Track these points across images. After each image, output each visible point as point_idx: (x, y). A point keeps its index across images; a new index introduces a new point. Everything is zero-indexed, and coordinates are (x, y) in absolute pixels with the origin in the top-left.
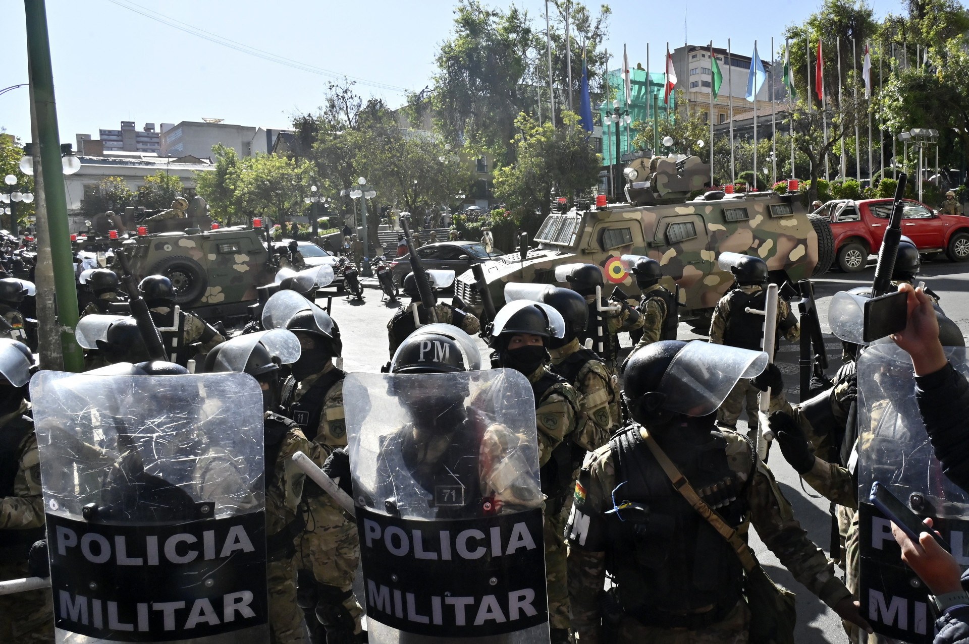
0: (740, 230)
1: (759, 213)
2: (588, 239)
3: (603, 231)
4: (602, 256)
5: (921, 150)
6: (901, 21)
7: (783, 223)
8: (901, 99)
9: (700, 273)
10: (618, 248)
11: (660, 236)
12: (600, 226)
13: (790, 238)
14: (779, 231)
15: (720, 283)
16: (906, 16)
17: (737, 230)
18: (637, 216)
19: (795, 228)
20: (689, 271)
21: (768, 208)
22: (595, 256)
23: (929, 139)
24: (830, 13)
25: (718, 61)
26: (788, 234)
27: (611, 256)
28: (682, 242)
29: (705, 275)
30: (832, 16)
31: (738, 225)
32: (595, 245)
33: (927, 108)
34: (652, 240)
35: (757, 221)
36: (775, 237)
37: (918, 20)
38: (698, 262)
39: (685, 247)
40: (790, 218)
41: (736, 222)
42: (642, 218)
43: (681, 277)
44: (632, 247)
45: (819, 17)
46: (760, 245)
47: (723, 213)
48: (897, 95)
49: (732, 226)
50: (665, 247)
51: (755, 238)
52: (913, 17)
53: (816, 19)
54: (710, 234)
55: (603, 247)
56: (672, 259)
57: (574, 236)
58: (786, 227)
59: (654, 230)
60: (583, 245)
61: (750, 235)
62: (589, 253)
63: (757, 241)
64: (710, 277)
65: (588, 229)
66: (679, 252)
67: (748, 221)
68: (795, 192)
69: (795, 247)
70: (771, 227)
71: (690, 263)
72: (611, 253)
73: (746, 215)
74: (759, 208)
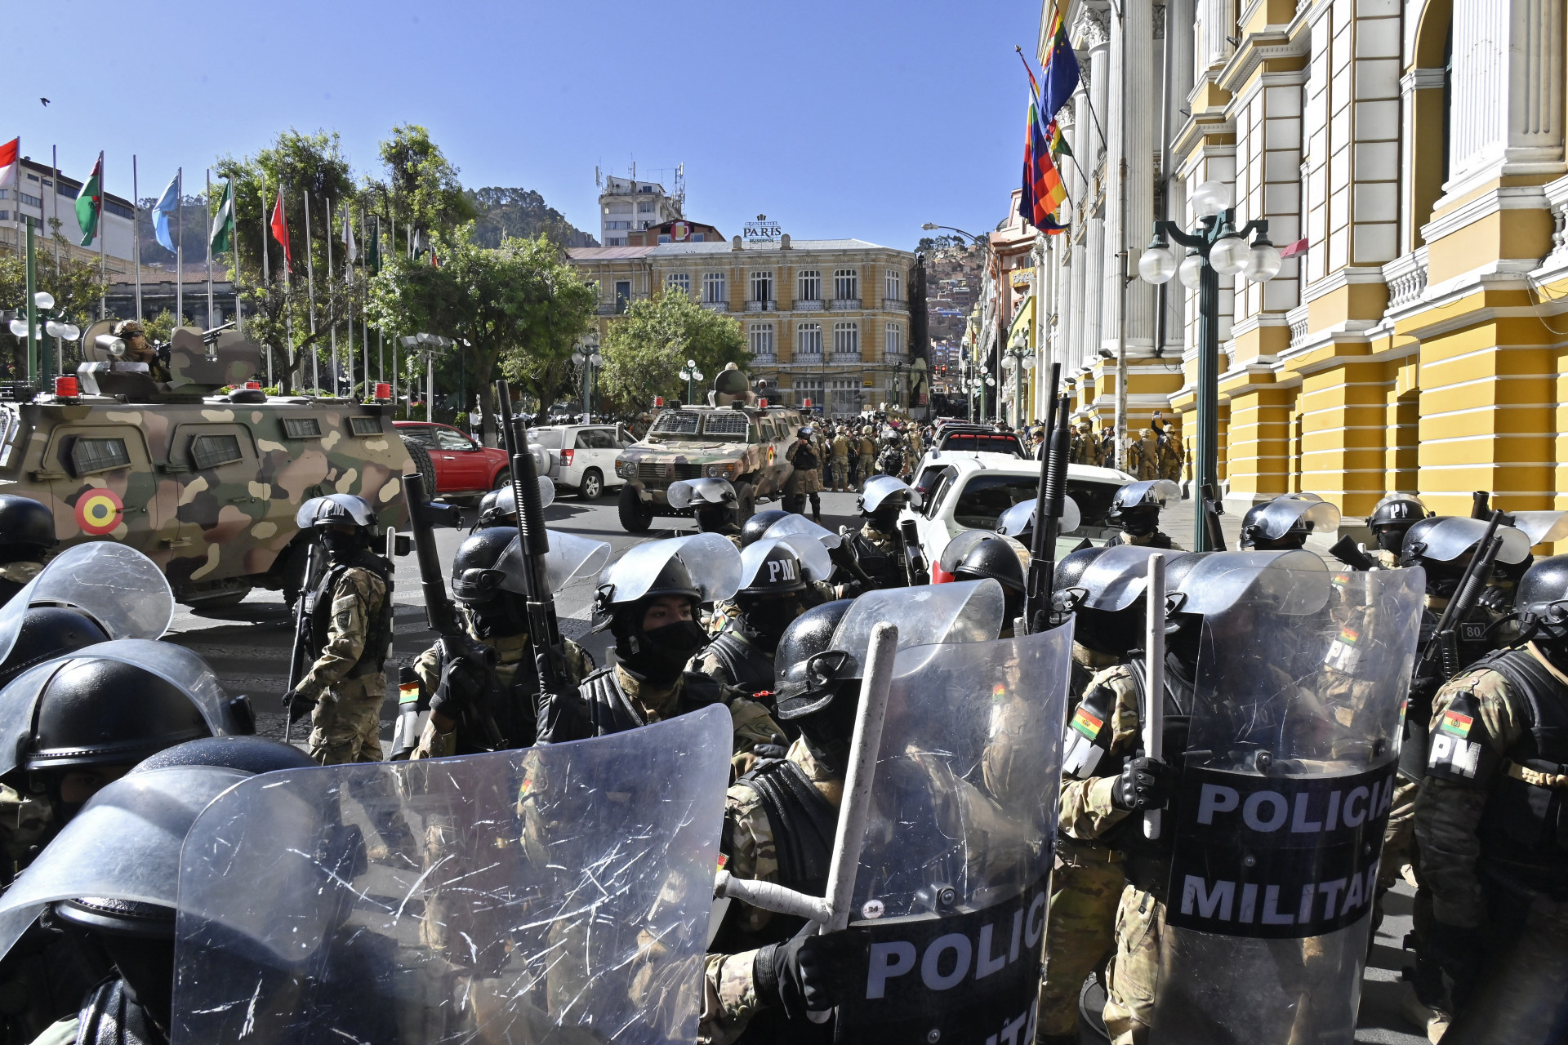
0: (307, 453)
1: (333, 428)
2: (39, 454)
3: (69, 444)
4: (73, 487)
5: (430, 362)
6: (381, 188)
7: (369, 445)
8: (398, 292)
9: (247, 518)
10: (101, 473)
11: (178, 455)
12: (61, 433)
13: (380, 468)
14: (365, 457)
15: (277, 535)
16: (389, 183)
17: (302, 451)
18: (135, 418)
19: (387, 454)
20: (229, 515)
21: (346, 422)
22: (56, 486)
23: (438, 348)
24: (288, 155)
25: (45, 187)
26: (378, 462)
27: (89, 487)
28: (218, 467)
29: (254, 522)
30: (289, 160)
31: (306, 444)
32: (54, 465)
33: (431, 309)
34: (163, 462)
35: (331, 440)
36: (361, 466)
37: (405, 193)
38: (243, 500)
39: (222, 475)
40: (378, 438)
41: (302, 440)
42: (143, 422)
43: (215, 524)
44: (129, 472)
45: (274, 157)
46: (338, 477)
47: (280, 424)
48: (393, 286)
49: (296, 446)
50: (188, 475)
51: (330, 465)
52: (398, 188)
53: (267, 158)
54: (262, 457)
55: (72, 470)
56: (199, 494)
57: (9, 448)
58: (373, 452)
59: (167, 445)
60: (30, 464)
61: (324, 462)
62: (44, 481)
63: (334, 471)
64: (262, 524)
65: (39, 437)
66: (213, 483)
67: (319, 439)
68: (386, 402)
69: (387, 481)
70: (352, 449)
71: (231, 502)
72: (87, 481)
73: (318, 431)
74: (333, 419)
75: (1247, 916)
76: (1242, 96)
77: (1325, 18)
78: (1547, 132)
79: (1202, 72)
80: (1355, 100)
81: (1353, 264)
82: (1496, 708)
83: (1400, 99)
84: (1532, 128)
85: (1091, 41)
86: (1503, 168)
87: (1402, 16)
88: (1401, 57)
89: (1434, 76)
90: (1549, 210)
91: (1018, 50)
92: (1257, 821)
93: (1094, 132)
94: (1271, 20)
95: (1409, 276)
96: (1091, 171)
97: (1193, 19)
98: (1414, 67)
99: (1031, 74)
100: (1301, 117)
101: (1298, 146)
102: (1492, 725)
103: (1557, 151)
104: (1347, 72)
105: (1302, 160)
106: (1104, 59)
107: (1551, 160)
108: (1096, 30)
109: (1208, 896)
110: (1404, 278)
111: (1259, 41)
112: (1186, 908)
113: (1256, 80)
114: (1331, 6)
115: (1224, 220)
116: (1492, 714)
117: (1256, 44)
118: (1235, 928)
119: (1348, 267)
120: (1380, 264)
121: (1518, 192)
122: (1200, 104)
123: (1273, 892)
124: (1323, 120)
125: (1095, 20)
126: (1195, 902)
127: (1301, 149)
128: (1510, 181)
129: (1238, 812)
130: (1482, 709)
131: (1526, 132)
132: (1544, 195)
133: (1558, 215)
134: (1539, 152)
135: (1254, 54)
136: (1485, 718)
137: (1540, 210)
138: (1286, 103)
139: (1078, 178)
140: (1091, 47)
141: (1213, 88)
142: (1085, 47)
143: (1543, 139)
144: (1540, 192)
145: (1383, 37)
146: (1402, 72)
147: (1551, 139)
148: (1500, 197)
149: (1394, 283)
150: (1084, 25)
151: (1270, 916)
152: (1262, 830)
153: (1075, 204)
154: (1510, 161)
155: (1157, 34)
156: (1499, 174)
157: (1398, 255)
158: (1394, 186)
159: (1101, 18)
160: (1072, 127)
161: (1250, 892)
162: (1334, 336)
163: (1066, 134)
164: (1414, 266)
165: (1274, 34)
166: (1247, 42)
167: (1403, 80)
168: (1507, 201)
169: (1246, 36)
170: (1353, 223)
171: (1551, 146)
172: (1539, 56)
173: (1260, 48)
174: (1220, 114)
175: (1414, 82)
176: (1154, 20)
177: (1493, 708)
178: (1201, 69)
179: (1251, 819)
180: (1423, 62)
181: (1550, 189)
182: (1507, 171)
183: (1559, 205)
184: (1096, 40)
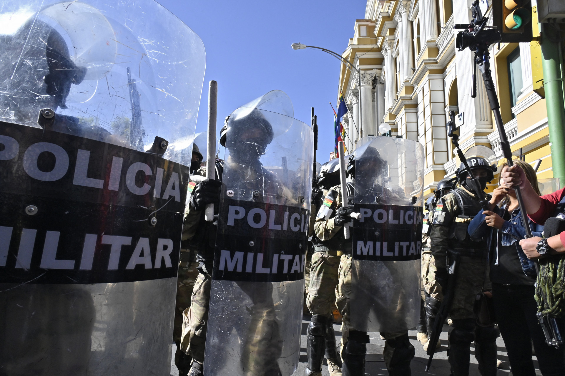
75: (378, 254)
76: (399, 116)
77: (422, 91)
78: (487, 120)
79: (387, 110)
80: (432, 115)
81: (434, 164)
82: (450, 201)
83: (445, 115)
84: (482, 119)
85: (353, 101)
86: (475, 130)
87: (444, 90)
88: (445, 102)
89: (454, 108)
90: (490, 143)
91: (330, 104)
92: (378, 219)
93: (355, 129)
94: (406, 93)
95: (451, 167)
96: (354, 141)
97: (384, 95)
98: (449, 105)
99: (334, 111)
100: (417, 122)
101: (417, 131)
102: (449, 208)
103: (490, 126)
104: (429, 106)
105: (418, 135)
106: (357, 107)
107: (489, 129)
108: (354, 98)
109: (365, 247)
110: (450, 168)
111: (403, 99)
112: (359, 253)
113: (403, 111)
114: (423, 88)
115: (388, 134)
116: (449, 203)
117: (402, 100)
118: (374, 258)
119: (433, 165)
120: (443, 164)
121: (480, 137)
122: (387, 118)
123: (385, 244)
124: (423, 121)
125: (354, 95)
126: (361, 250)
127: (418, 132)
128: (477, 134)
129: (372, 217)
130: (446, 202)
131: (481, 120)
132: (488, 139)
133: (492, 145)
134: (485, 126)
135: (402, 103)
136: (447, 205)
137: (487, 143)
138: (412, 118)
139: (350, 144)
140: (353, 103)
141: (390, 114)
142: (351, 104)
143: (486, 122)
144: (486, 138)
145: (439, 97)
146: (445, 107)
147: (489, 122)
148: (475, 139)
149: (447, 170)
150: (351, 97)
151: (386, 253)
152: (380, 223)
153: (349, 152)
154: (477, 128)
155: (373, 101)
156: (474, 132)
157: (448, 161)
158: (445, 140)
159: (356, 95)
160: (348, 129)
161: (378, 244)
162: (430, 186)
163: (346, 131)
164: (453, 164)
165: (407, 97)
166: (400, 99)
167: (446, 109)
168: (477, 140)
169: (399, 98)
170: (434, 151)
171: (489, 125)
172: (483, 98)
173: (404, 101)
174: (393, 122)
175: (449, 109)
176: (372, 96)
177: (449, 201)
178: (387, 109)
179: (376, 220)
180: (451, 104)
181: (489, 136)
182: (476, 131)
183: (492, 141)
184: (355, 101)
